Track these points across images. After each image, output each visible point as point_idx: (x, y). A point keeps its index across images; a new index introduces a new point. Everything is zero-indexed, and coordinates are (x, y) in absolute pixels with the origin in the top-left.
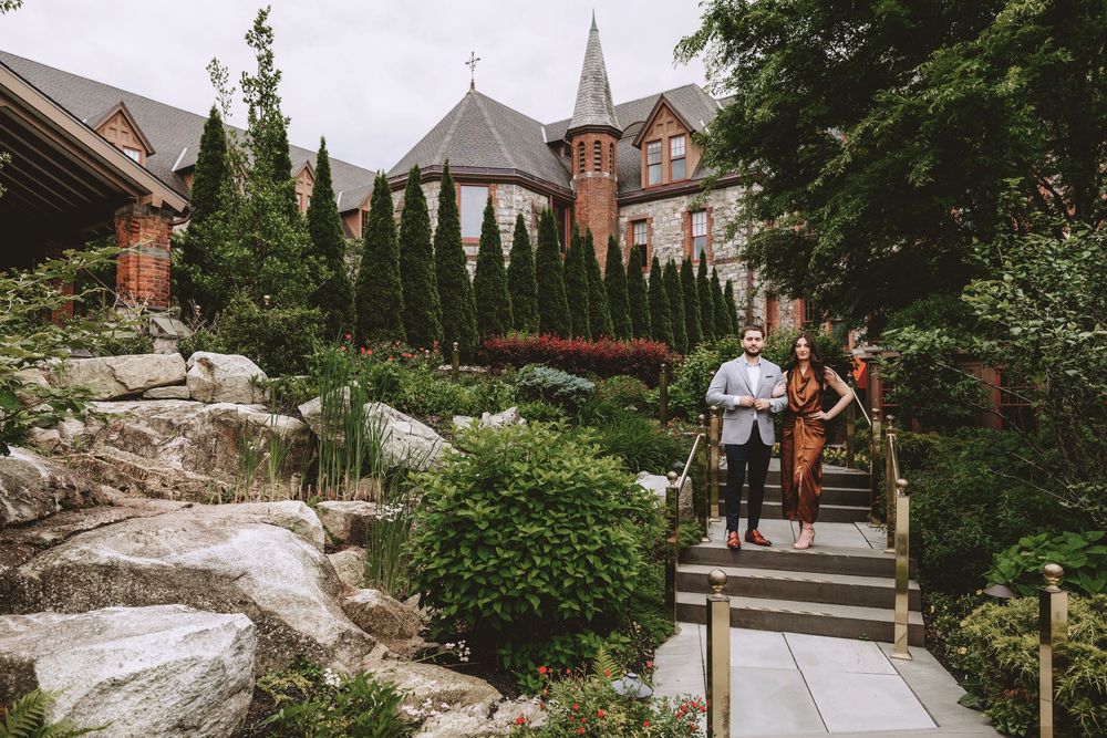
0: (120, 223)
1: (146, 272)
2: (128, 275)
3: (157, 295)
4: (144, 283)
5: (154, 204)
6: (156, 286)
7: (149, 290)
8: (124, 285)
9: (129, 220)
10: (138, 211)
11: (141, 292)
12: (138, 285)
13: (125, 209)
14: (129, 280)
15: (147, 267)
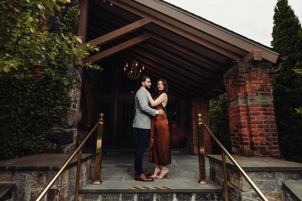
0: (228, 82)
1: (256, 119)
2: (240, 123)
3: (267, 139)
4: (255, 130)
5: (255, 59)
6: (266, 131)
7: (260, 135)
8: (237, 131)
9: (236, 77)
10: (242, 67)
11: (254, 138)
12: (250, 132)
13: (231, 70)
14: (241, 127)
15: (256, 114)
